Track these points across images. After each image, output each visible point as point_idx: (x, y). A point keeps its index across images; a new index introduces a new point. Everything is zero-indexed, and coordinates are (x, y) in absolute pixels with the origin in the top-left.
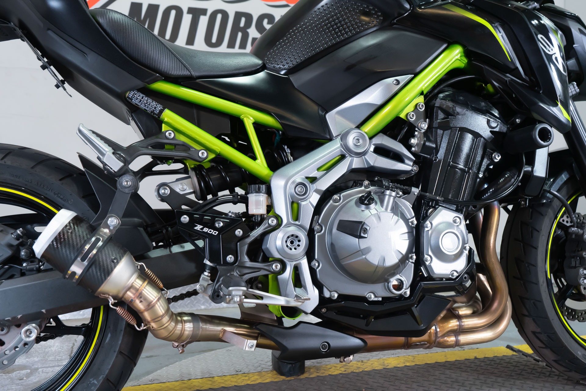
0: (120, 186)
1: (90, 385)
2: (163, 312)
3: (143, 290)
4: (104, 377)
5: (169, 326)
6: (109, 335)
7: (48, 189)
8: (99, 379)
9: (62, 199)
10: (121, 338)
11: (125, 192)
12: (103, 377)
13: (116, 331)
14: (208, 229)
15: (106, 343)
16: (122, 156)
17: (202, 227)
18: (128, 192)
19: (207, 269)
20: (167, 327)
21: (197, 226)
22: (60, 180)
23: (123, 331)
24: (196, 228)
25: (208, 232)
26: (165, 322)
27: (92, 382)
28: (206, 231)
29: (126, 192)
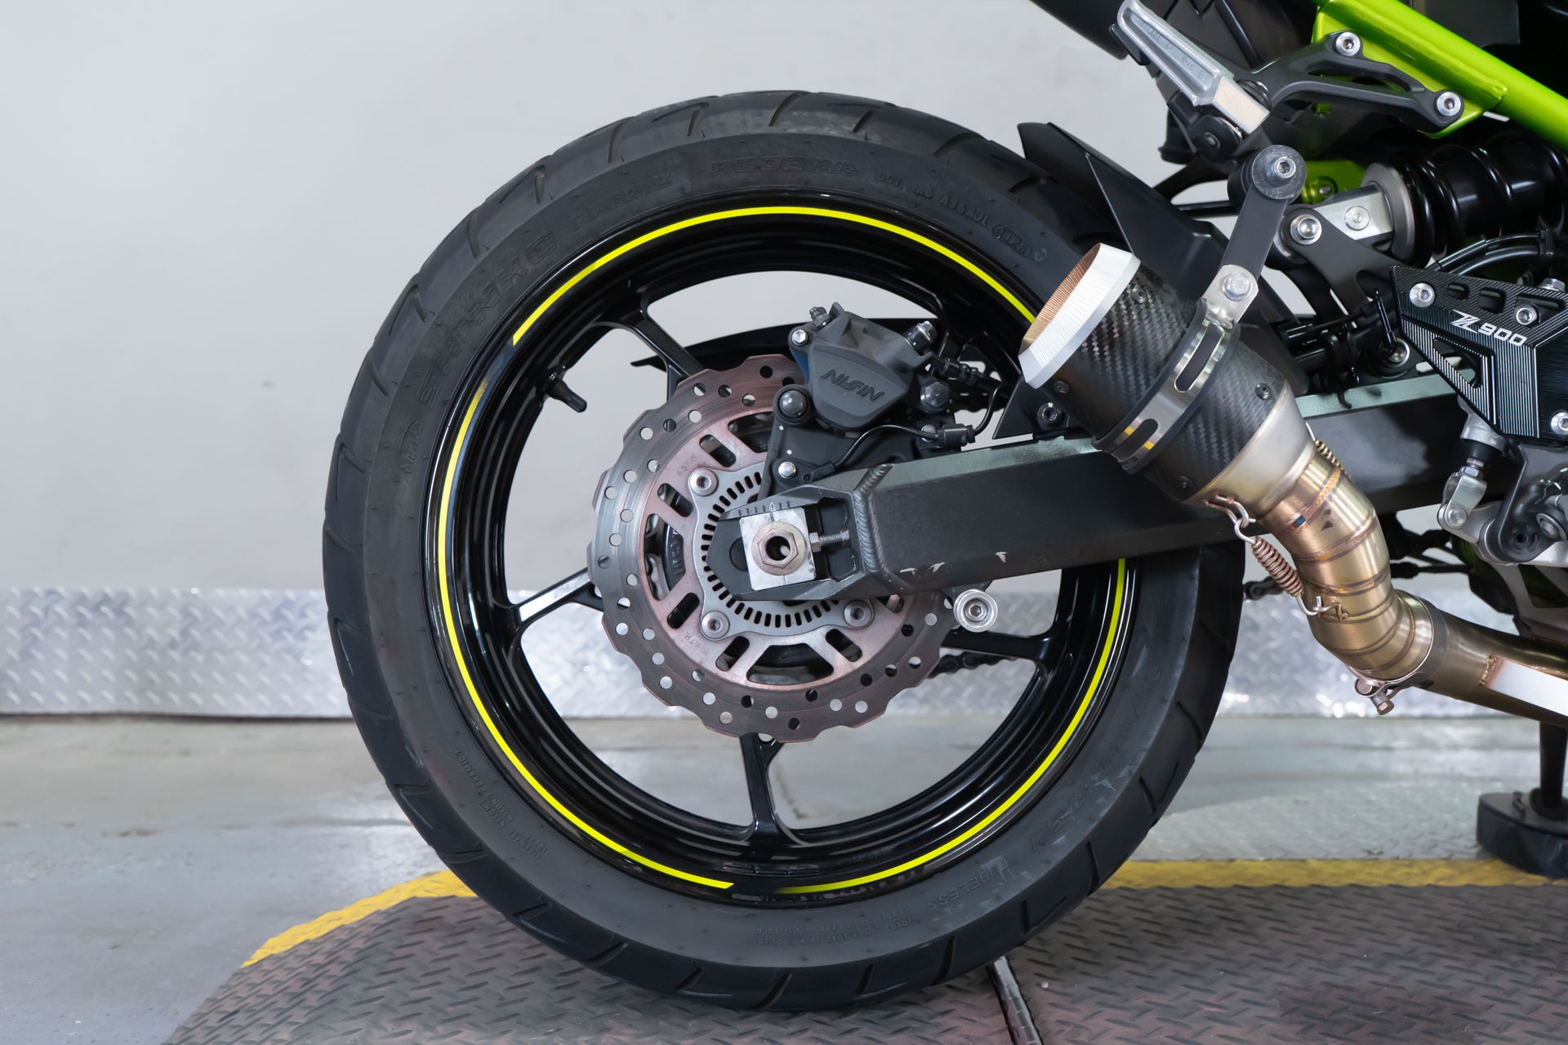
0: (1258, 178)
1: (1091, 791)
2: (1376, 571)
3: (1330, 498)
4: (1134, 772)
5: (1380, 618)
6: (1144, 653)
7: (977, 217)
8: (1119, 776)
9: (1013, 246)
10: (1181, 662)
11: (1271, 196)
12: (1130, 772)
13: (1167, 641)
14: (1495, 328)
15: (1134, 674)
16: (1261, 86)
17: (1475, 319)
18: (1281, 198)
19: (1475, 454)
20: (1375, 619)
21: (1461, 317)
22: (1013, 190)
23: (1188, 643)
24: (1456, 323)
25: (1496, 336)
26: (1373, 605)
27: (1098, 784)
28: (1489, 334)
29: (1276, 198)
